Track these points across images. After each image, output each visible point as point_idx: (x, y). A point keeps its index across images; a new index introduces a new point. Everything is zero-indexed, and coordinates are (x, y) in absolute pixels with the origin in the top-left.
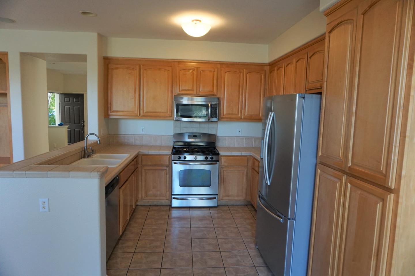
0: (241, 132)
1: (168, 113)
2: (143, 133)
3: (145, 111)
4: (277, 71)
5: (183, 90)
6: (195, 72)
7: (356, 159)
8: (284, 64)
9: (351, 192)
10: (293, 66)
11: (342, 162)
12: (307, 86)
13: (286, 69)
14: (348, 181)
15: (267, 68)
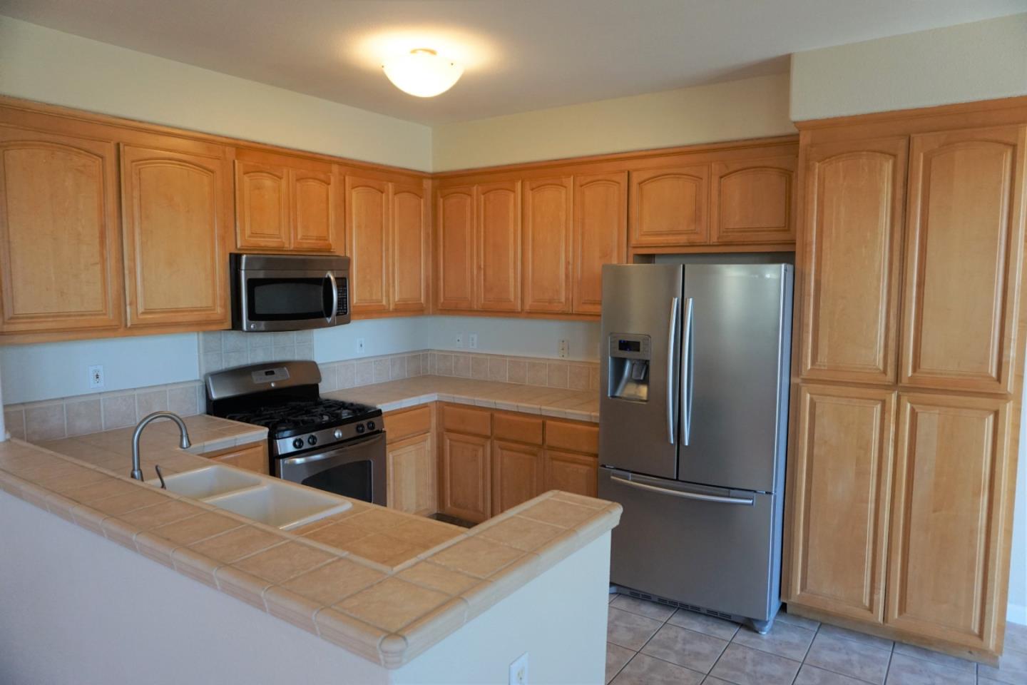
0: (363, 346)
1: (214, 310)
2: (101, 386)
3: (141, 309)
4: (482, 197)
5: (254, 235)
6: (284, 182)
7: (925, 365)
8: (519, 185)
9: (914, 414)
10: (563, 191)
11: (885, 372)
12: (636, 238)
13: (529, 194)
14: (904, 399)
15: (428, 184)
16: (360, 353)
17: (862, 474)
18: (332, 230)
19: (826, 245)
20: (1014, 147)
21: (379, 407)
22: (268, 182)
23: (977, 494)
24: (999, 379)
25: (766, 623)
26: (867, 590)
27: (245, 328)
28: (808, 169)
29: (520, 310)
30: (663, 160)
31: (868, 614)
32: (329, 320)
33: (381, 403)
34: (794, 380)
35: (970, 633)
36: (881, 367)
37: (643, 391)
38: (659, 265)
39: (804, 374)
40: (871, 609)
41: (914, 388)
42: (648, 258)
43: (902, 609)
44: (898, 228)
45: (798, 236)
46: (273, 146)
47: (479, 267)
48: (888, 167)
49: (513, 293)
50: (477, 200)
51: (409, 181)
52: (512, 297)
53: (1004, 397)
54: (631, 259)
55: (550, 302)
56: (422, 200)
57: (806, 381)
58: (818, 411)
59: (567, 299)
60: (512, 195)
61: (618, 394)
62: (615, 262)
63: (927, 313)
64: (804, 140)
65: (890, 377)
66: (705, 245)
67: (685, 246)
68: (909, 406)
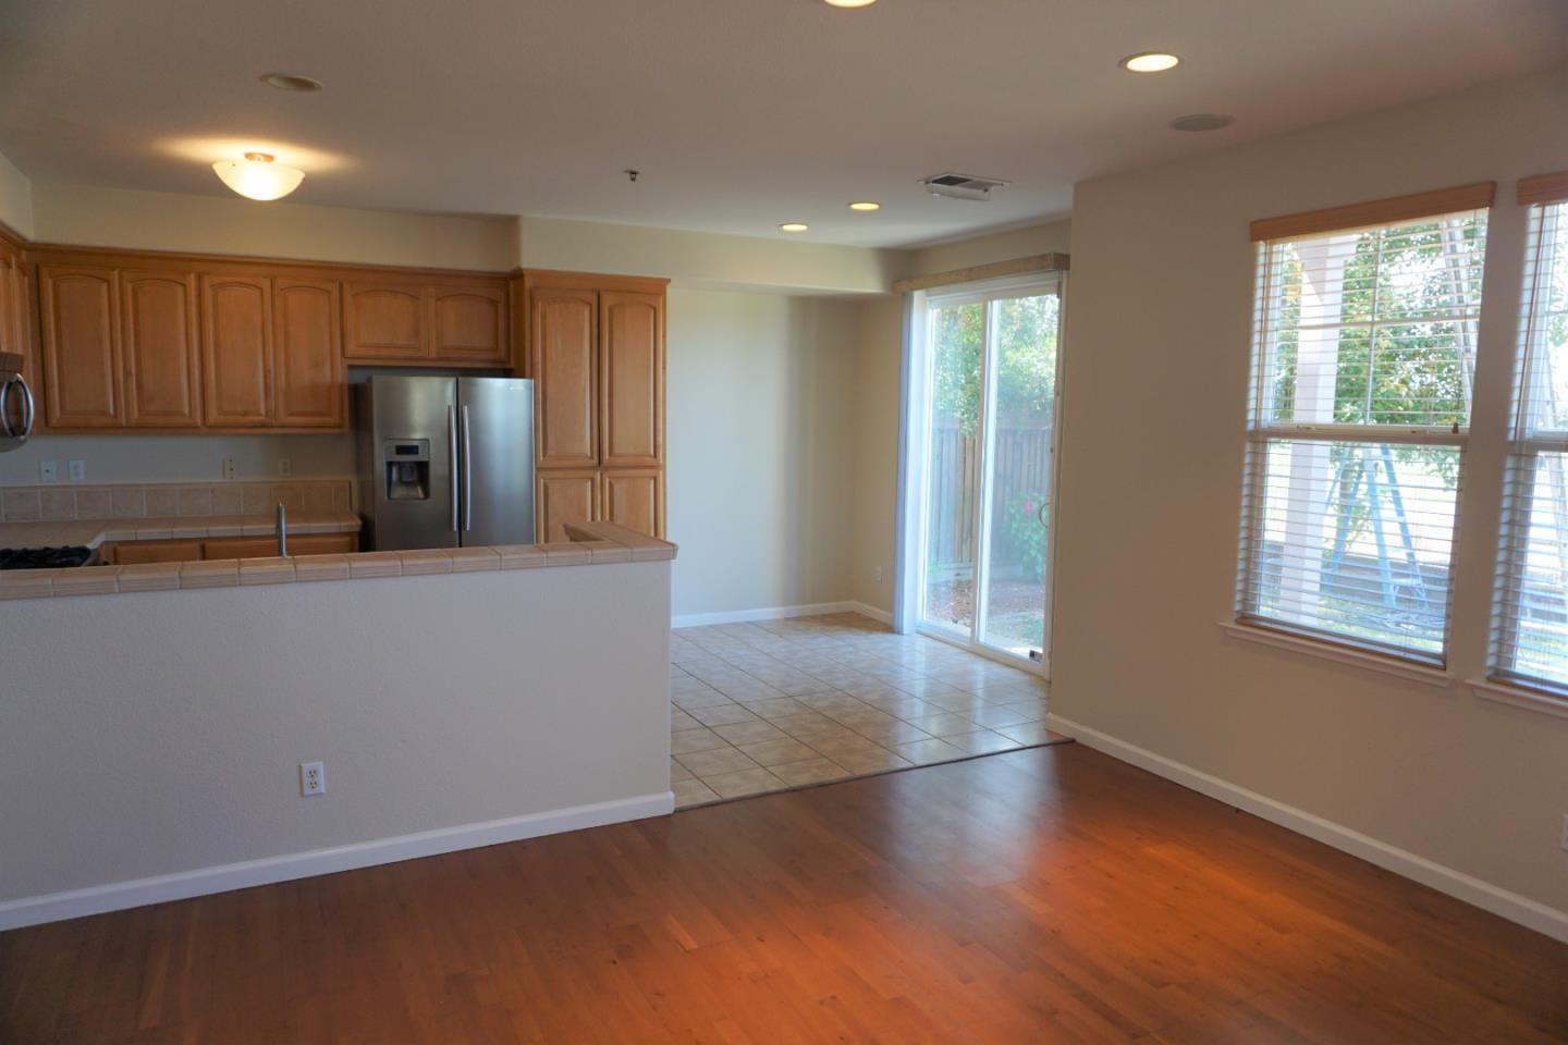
4: (129, 286)
8: (192, 278)
9: (611, 486)
10: (259, 293)
11: (592, 458)
12: (351, 349)
14: (604, 476)
15: (25, 257)
19: (549, 363)
20: (655, 308)
24: (655, 456)
28: (534, 306)
36: (589, 454)
39: (538, 464)
41: (610, 467)
44: (595, 355)
49: (187, 405)
50: (121, 289)
52: (186, 411)
53: (658, 467)
54: (346, 370)
57: (540, 470)
58: (550, 491)
60: (181, 290)
61: (392, 496)
63: (615, 413)
64: (529, 283)
65: (596, 461)
66: (424, 359)
67: (405, 359)
68: (607, 480)
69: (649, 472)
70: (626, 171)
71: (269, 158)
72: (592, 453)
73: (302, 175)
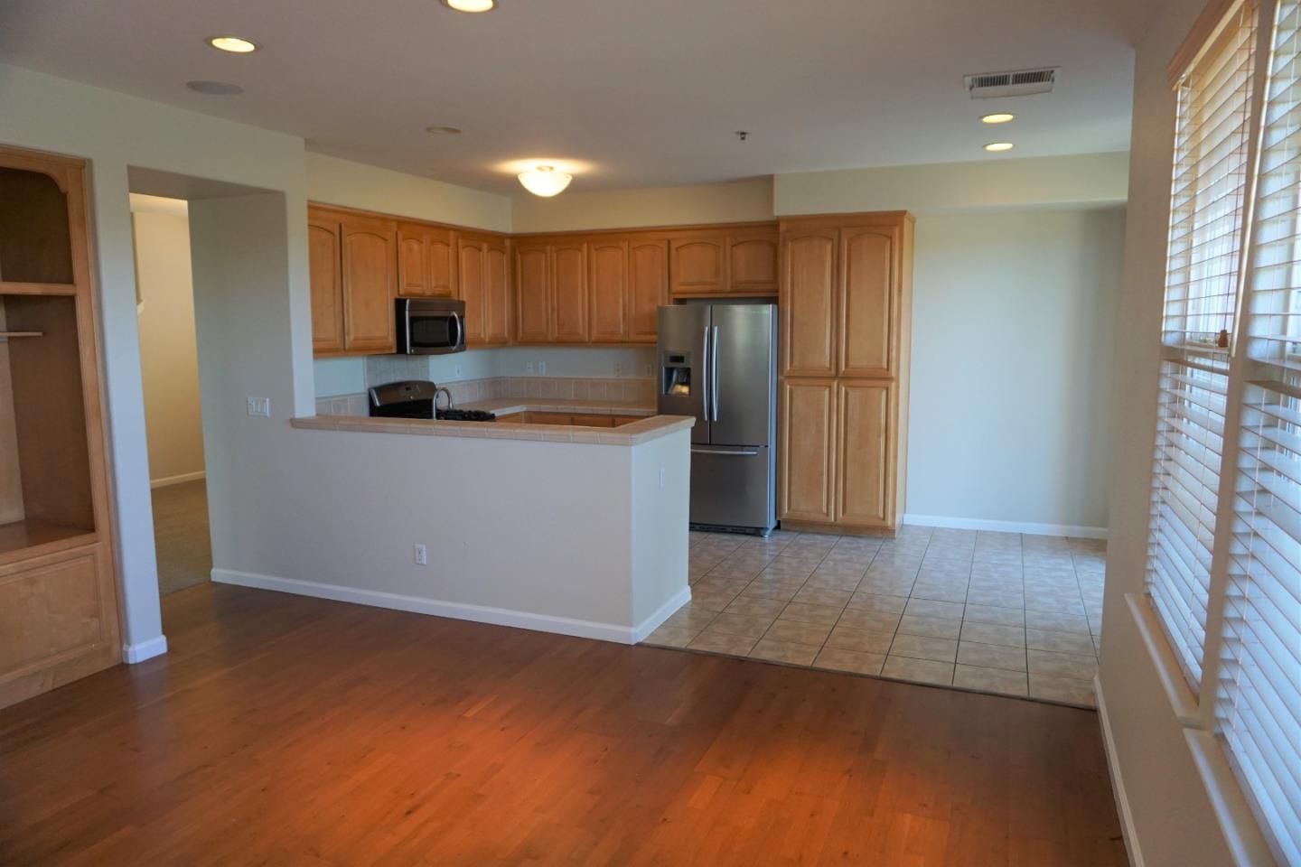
1: (388, 339)
3: (352, 337)
4: (555, 254)
5: (409, 285)
6: (424, 245)
7: (852, 363)
8: (585, 246)
9: (846, 393)
10: (620, 252)
11: (830, 369)
12: (675, 288)
13: (594, 254)
14: (841, 385)
15: (508, 243)
16: (458, 377)
17: (820, 432)
18: (451, 280)
19: (796, 291)
20: (891, 238)
21: (492, 412)
22: (415, 246)
23: (879, 436)
24: (888, 369)
25: (767, 529)
26: (825, 503)
27: (408, 352)
28: (785, 245)
29: (587, 340)
30: (691, 233)
31: (825, 518)
32: (455, 348)
33: (493, 409)
34: (781, 378)
35: (879, 518)
36: (828, 366)
37: (685, 390)
38: (689, 306)
39: (786, 373)
40: (828, 514)
41: (846, 378)
42: (681, 301)
43: (844, 512)
44: (835, 283)
45: (780, 287)
46: (406, 218)
47: (553, 309)
48: (829, 247)
49: (581, 329)
50: (551, 256)
51: (494, 240)
52: (581, 331)
53: (890, 379)
54: (671, 302)
55: (612, 333)
56: (505, 256)
57: (787, 377)
58: (794, 396)
59: (624, 331)
60: (580, 254)
61: (670, 392)
62: (660, 304)
63: (851, 331)
64: (783, 228)
65: (833, 372)
66: (721, 292)
67: (709, 293)
68: (843, 389)
69: (882, 383)
70: (738, 133)
71: (551, 168)
72: (831, 364)
73: (570, 178)
